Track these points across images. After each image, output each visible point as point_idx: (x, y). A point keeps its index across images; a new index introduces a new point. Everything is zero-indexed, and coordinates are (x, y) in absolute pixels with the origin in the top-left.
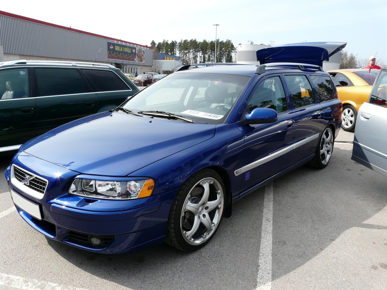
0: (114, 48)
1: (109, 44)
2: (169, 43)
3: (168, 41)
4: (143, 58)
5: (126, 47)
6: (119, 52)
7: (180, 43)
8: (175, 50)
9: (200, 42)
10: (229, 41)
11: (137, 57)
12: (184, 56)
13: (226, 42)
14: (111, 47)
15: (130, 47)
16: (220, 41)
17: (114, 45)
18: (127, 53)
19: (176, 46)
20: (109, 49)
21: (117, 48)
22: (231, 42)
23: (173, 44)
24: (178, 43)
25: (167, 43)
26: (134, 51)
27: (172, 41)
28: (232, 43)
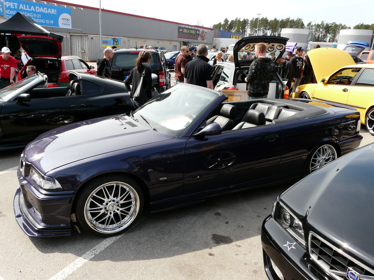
0: (183, 30)
1: (179, 28)
2: (241, 21)
3: (240, 19)
4: (205, 38)
5: (192, 29)
6: (187, 33)
7: (252, 21)
8: (246, 27)
9: (271, 20)
10: (300, 19)
11: (200, 37)
12: (254, 33)
13: (297, 20)
14: (181, 30)
15: (195, 30)
16: (290, 20)
17: (183, 28)
18: (192, 34)
19: (247, 24)
20: (179, 32)
21: (185, 31)
22: (302, 20)
23: (245, 22)
24: (249, 21)
25: (239, 21)
26: (198, 32)
27: (244, 19)
28: (302, 22)
